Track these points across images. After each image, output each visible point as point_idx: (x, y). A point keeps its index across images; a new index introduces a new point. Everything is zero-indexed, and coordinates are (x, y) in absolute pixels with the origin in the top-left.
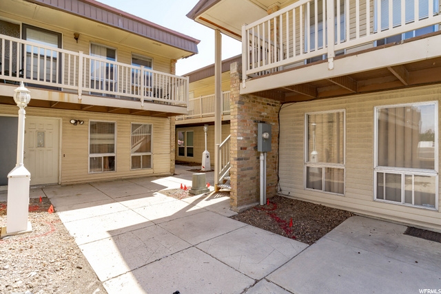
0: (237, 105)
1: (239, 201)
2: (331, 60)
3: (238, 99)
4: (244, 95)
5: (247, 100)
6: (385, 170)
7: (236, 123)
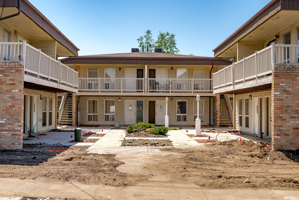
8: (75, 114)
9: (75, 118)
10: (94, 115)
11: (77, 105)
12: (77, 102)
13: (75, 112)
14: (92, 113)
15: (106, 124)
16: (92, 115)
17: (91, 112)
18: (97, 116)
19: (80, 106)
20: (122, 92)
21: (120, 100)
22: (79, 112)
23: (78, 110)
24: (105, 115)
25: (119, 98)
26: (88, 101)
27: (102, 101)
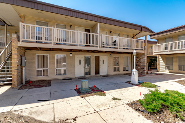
0: (16, 50)
1: (17, 85)
2: (53, 44)
3: (17, 48)
4: (19, 47)
5: (19, 48)
6: (58, 69)
7: (16, 56)
8: (16, 71)
9: (16, 76)
10: (43, 70)
11: (21, 59)
12: (21, 57)
13: (16, 68)
14: (41, 68)
15: (57, 78)
16: (42, 70)
17: (40, 66)
18: (47, 71)
19: (26, 61)
20: (78, 46)
21: (71, 55)
22: (24, 68)
23: (23, 66)
24: (57, 70)
25: (70, 54)
26: (37, 55)
27: (52, 56)
